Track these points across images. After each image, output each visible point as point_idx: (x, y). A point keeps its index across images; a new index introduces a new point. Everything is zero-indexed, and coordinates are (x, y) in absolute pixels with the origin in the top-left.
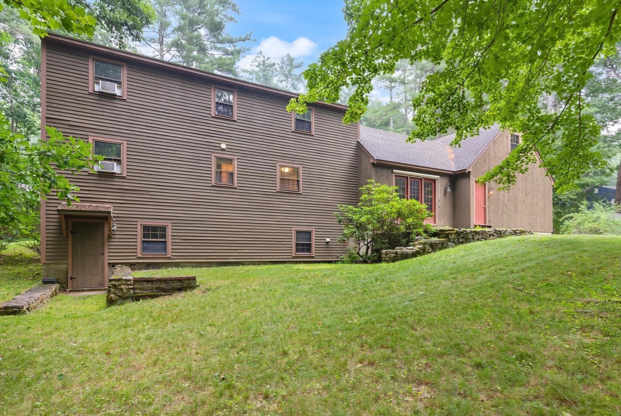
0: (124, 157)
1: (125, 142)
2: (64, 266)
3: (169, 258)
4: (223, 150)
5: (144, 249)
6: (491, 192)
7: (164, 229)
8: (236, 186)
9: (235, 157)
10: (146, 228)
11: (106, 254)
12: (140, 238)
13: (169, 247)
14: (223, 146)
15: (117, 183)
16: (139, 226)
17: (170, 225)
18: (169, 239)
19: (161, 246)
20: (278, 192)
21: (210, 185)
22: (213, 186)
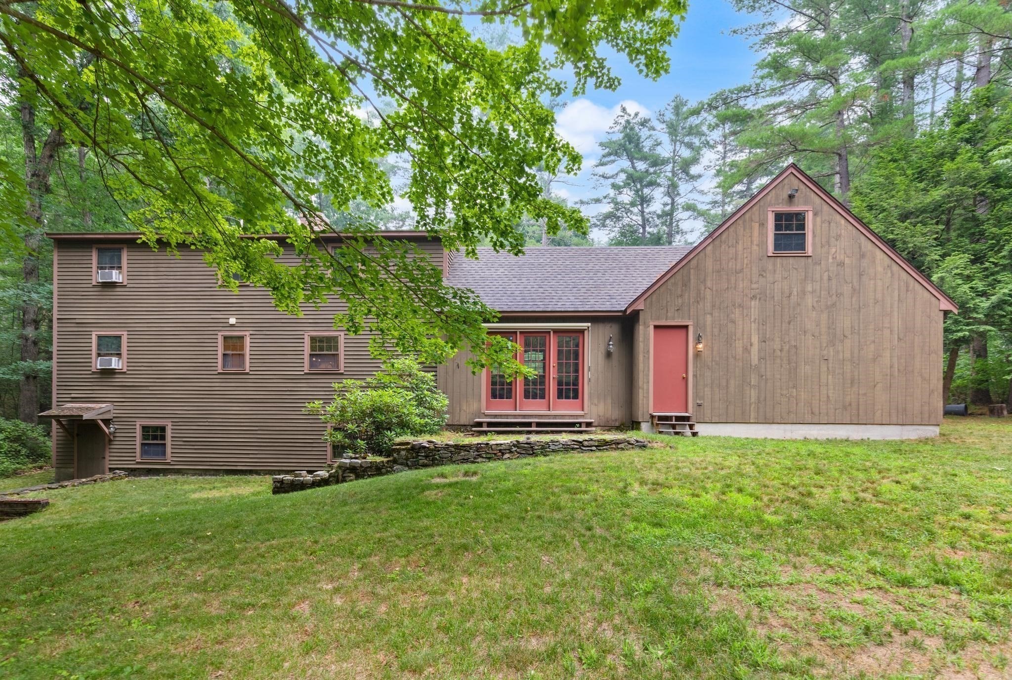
0: (124, 350)
1: (125, 333)
2: (72, 470)
3: (168, 464)
4: (232, 326)
5: (144, 453)
6: (700, 346)
7: (163, 429)
8: (247, 371)
9: (247, 333)
10: (145, 428)
11: (108, 458)
12: (138, 441)
13: (169, 450)
14: (232, 321)
15: (118, 380)
16: (138, 427)
17: (170, 424)
18: (169, 441)
19: (160, 449)
20: (306, 374)
21: (216, 373)
22: (219, 374)
